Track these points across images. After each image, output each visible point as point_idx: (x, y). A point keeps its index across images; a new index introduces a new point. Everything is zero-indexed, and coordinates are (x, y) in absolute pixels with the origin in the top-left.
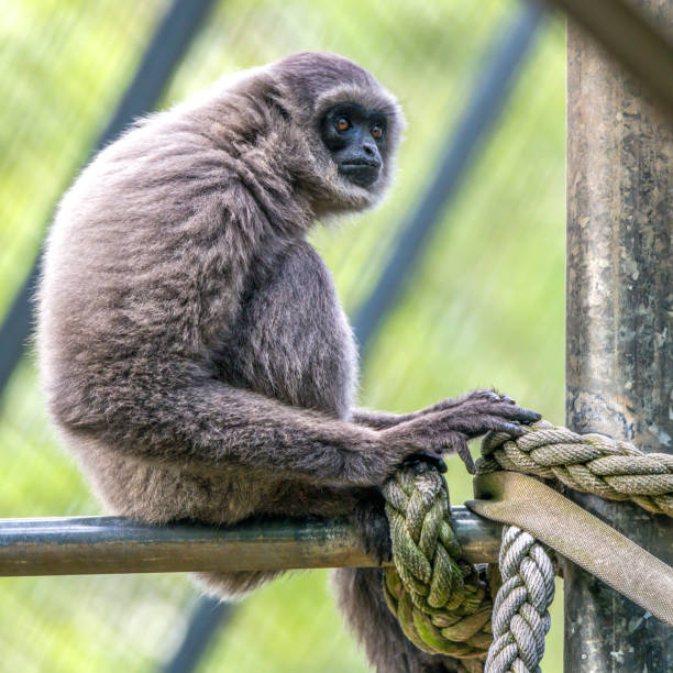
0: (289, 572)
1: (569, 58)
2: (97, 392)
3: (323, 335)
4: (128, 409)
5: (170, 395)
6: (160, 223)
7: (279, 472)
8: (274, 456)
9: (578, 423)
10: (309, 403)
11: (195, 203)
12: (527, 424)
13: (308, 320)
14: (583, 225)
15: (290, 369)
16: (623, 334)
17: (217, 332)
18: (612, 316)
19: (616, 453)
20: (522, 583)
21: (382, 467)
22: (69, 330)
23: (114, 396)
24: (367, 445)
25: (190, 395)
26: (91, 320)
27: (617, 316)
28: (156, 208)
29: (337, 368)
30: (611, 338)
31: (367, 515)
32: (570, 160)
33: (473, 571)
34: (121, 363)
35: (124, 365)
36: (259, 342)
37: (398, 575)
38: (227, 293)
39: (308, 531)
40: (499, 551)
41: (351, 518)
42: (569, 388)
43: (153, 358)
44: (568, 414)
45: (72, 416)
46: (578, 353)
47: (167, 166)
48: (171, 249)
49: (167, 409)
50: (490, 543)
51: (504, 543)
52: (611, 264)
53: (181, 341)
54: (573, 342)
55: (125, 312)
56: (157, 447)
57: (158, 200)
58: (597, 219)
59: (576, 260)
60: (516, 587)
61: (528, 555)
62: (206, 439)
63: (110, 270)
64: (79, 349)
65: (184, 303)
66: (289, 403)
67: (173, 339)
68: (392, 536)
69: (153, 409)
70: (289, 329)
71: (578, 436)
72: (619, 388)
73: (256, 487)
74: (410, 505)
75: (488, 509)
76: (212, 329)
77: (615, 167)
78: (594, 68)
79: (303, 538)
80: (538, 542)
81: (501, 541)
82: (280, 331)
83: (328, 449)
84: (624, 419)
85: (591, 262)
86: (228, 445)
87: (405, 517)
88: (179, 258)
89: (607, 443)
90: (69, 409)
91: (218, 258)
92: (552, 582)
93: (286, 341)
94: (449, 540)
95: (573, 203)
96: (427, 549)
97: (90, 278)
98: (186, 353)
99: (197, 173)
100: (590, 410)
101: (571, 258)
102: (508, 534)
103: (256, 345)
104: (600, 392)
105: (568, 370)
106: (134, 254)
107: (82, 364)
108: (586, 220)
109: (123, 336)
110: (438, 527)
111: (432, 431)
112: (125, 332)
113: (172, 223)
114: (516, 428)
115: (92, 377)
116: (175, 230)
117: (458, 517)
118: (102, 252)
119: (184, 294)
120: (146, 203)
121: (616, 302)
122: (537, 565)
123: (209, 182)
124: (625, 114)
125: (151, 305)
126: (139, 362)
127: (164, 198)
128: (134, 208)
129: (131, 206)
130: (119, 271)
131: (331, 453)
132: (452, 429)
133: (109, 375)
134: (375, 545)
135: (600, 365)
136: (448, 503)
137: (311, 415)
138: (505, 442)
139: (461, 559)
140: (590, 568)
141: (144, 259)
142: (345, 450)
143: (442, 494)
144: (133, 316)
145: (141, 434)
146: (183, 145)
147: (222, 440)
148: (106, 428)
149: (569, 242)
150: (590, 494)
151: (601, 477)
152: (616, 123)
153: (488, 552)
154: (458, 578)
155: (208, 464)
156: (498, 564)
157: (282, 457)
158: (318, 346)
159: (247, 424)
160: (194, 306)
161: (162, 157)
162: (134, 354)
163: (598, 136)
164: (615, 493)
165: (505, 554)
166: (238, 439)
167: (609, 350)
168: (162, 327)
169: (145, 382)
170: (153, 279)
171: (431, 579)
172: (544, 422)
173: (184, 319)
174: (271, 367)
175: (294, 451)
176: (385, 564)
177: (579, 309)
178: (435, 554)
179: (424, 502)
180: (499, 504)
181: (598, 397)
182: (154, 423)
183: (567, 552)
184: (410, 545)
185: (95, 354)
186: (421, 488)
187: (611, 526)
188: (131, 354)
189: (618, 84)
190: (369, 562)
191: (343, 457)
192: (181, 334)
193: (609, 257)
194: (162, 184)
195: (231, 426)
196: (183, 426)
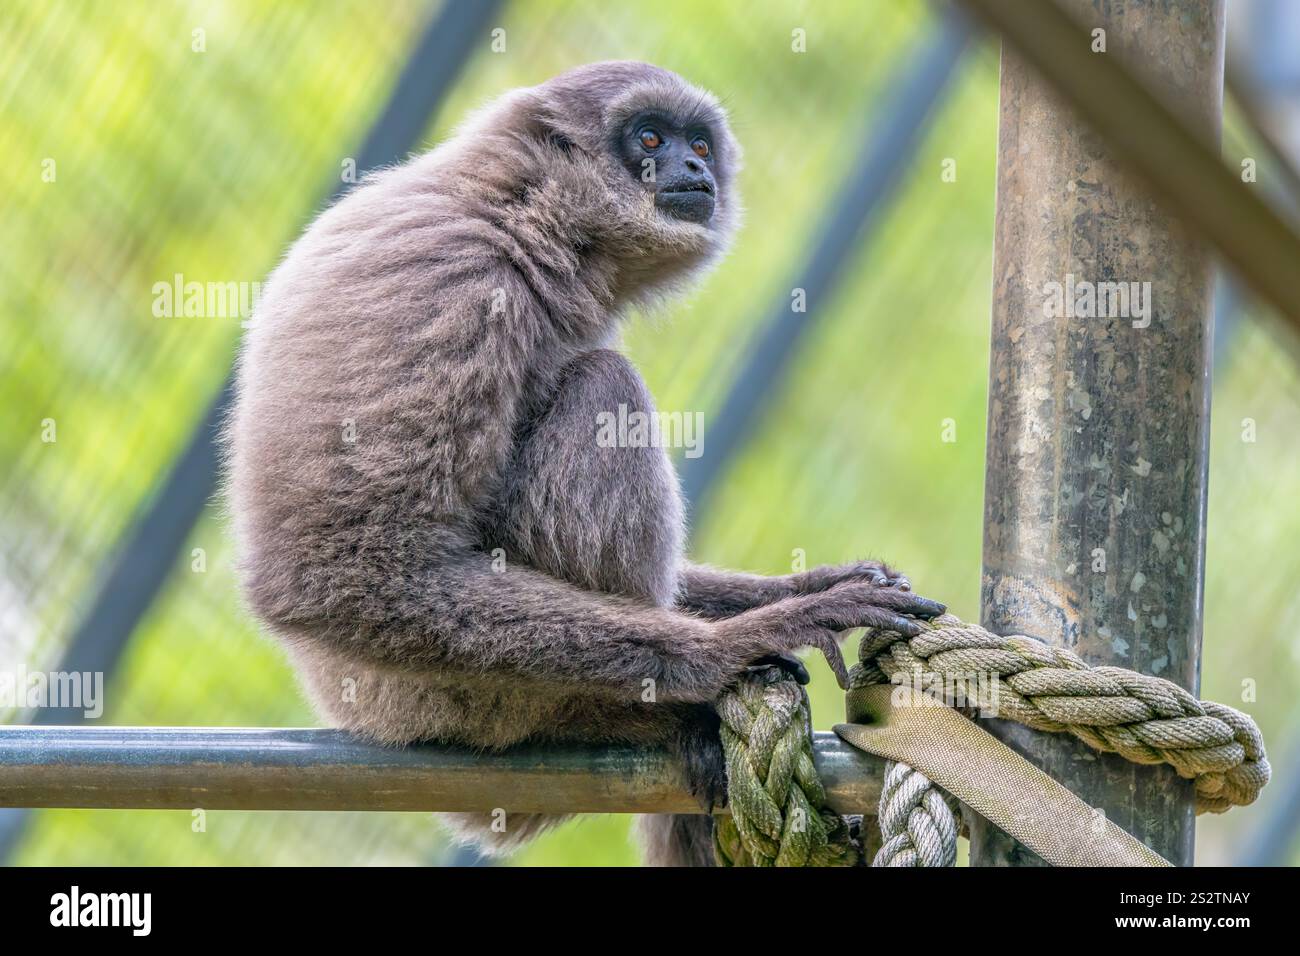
0: (579, 817)
1: (1002, 102)
2: (313, 575)
3: (634, 490)
4: (356, 599)
5: (417, 579)
6: (393, 328)
7: (571, 684)
8: (566, 662)
9: (998, 620)
10: (613, 587)
11: (441, 298)
12: (926, 619)
13: (613, 471)
14: (1015, 339)
15: (584, 541)
16: (1066, 496)
17: (480, 482)
18: (1052, 469)
19: (1050, 665)
20: (911, 845)
21: (718, 677)
22: (269, 485)
23: (337, 581)
24: (697, 646)
25: (443, 577)
26: (300, 471)
27: (1059, 469)
28: (386, 308)
29: (652, 538)
30: (1048, 501)
31: (694, 742)
32: (999, 247)
33: (842, 826)
34: (344, 534)
35: (350, 536)
36: (541, 500)
37: (735, 825)
38: (493, 426)
39: (609, 759)
40: (879, 798)
41: (670, 746)
42: (986, 570)
43: (390, 524)
44: (984, 606)
45: (279, 607)
46: (1002, 520)
47: (402, 244)
48: (409, 365)
49: (411, 598)
50: (869, 784)
51: (887, 787)
52: (1052, 395)
53: (428, 498)
54: (994, 504)
55: (348, 460)
56: (397, 653)
57: (389, 295)
58: (1035, 330)
59: (1003, 388)
60: (902, 849)
61: (920, 804)
62: (467, 642)
63: (326, 398)
64: (285, 513)
65: (432, 443)
66: (586, 587)
67: (417, 495)
68: (729, 772)
69: (393, 600)
70: (585, 483)
71: (997, 639)
72: (1058, 573)
73: (535, 703)
74: (756, 728)
75: (866, 737)
76: (472, 479)
77: (1063, 258)
78: (1038, 115)
79: (602, 769)
80: (935, 787)
81: (883, 783)
82: (573, 486)
83: (641, 652)
84: (1063, 616)
85: (1025, 391)
86: (500, 649)
87: (747, 745)
88: (420, 379)
89: (1039, 650)
90: (274, 597)
91: (477, 375)
92: (953, 844)
93: (580, 500)
94: (810, 779)
95: (1001, 307)
96: (777, 792)
97: (297, 410)
98: (437, 515)
99: (444, 253)
100: (1015, 602)
101: (996, 384)
102: (893, 772)
103: (537, 503)
104: (1031, 576)
105: (986, 545)
106: (358, 373)
107: (289, 534)
108: (1020, 331)
109: (347, 493)
110: (794, 761)
111: (789, 627)
112: (349, 487)
113: (411, 328)
114: (910, 624)
115: (306, 554)
116: (415, 337)
117: (823, 748)
118: (314, 371)
119: (430, 430)
120: (373, 299)
121: (1058, 450)
122: (933, 820)
123: (458, 267)
124: (1080, 184)
125: (383, 449)
126: (371, 531)
127: (397, 292)
128: (355, 309)
129: (352, 304)
130: (338, 400)
131: (645, 657)
132: (819, 624)
133: (330, 551)
134: (704, 784)
135: (1033, 538)
136: (810, 727)
137: (615, 603)
138: (893, 643)
139: (824, 808)
140: (1008, 826)
141: (372, 382)
142: (665, 653)
143: (800, 714)
144: (361, 466)
145: (375, 634)
146: (425, 212)
147: (490, 644)
148: (326, 624)
149: (994, 363)
150: (1012, 721)
151: (1027, 698)
152: (1066, 195)
153: (864, 799)
154: (819, 834)
155: (471, 674)
156: (877, 817)
157: (576, 665)
158: (624, 508)
159: (525, 618)
160: (445, 448)
161: (395, 232)
162: (362, 520)
163: (1040, 212)
164: (1048, 721)
165: (888, 803)
166: (514, 641)
167: (1045, 517)
168: (400, 480)
169: (380, 559)
170: (386, 409)
171: (782, 833)
172: (949, 617)
173: (431, 466)
174: (558, 536)
175: (593, 655)
176: (716, 811)
177: (1005, 458)
178: (788, 798)
179: (775, 724)
180: (881, 731)
181: (1027, 583)
182: (393, 619)
183: (975, 801)
184: (754, 784)
185: (308, 520)
186: (771, 705)
187: (1040, 767)
188: (360, 519)
189: (1071, 140)
190: (694, 807)
191: (663, 662)
192: (429, 488)
193: (1050, 385)
194: (395, 271)
195: (502, 622)
196: (435, 623)
